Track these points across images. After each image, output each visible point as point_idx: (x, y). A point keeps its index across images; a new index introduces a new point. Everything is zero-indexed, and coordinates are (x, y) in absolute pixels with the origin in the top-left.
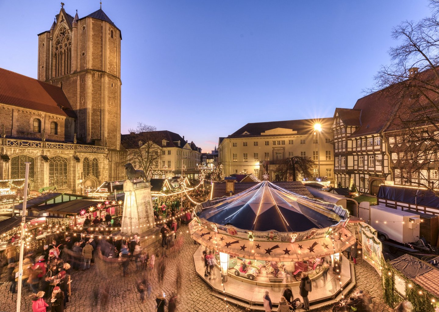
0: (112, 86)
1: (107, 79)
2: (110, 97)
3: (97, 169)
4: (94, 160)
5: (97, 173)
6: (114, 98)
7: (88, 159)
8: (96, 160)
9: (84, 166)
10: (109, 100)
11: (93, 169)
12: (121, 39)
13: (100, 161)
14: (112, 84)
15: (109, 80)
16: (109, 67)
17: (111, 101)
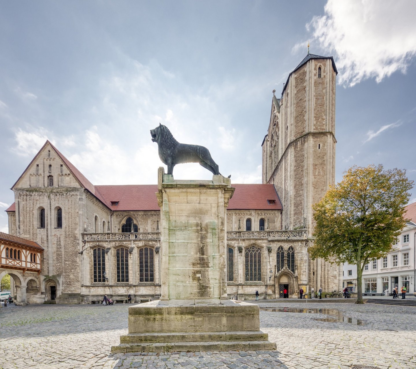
0: (319, 148)
1: (311, 141)
2: (316, 165)
3: (293, 261)
4: (289, 249)
5: (293, 266)
6: (322, 164)
7: (282, 248)
8: (292, 249)
9: (278, 256)
10: (315, 169)
11: (288, 261)
12: (337, 73)
13: (296, 250)
14: (319, 145)
15: (315, 142)
16: (315, 122)
17: (318, 169)
